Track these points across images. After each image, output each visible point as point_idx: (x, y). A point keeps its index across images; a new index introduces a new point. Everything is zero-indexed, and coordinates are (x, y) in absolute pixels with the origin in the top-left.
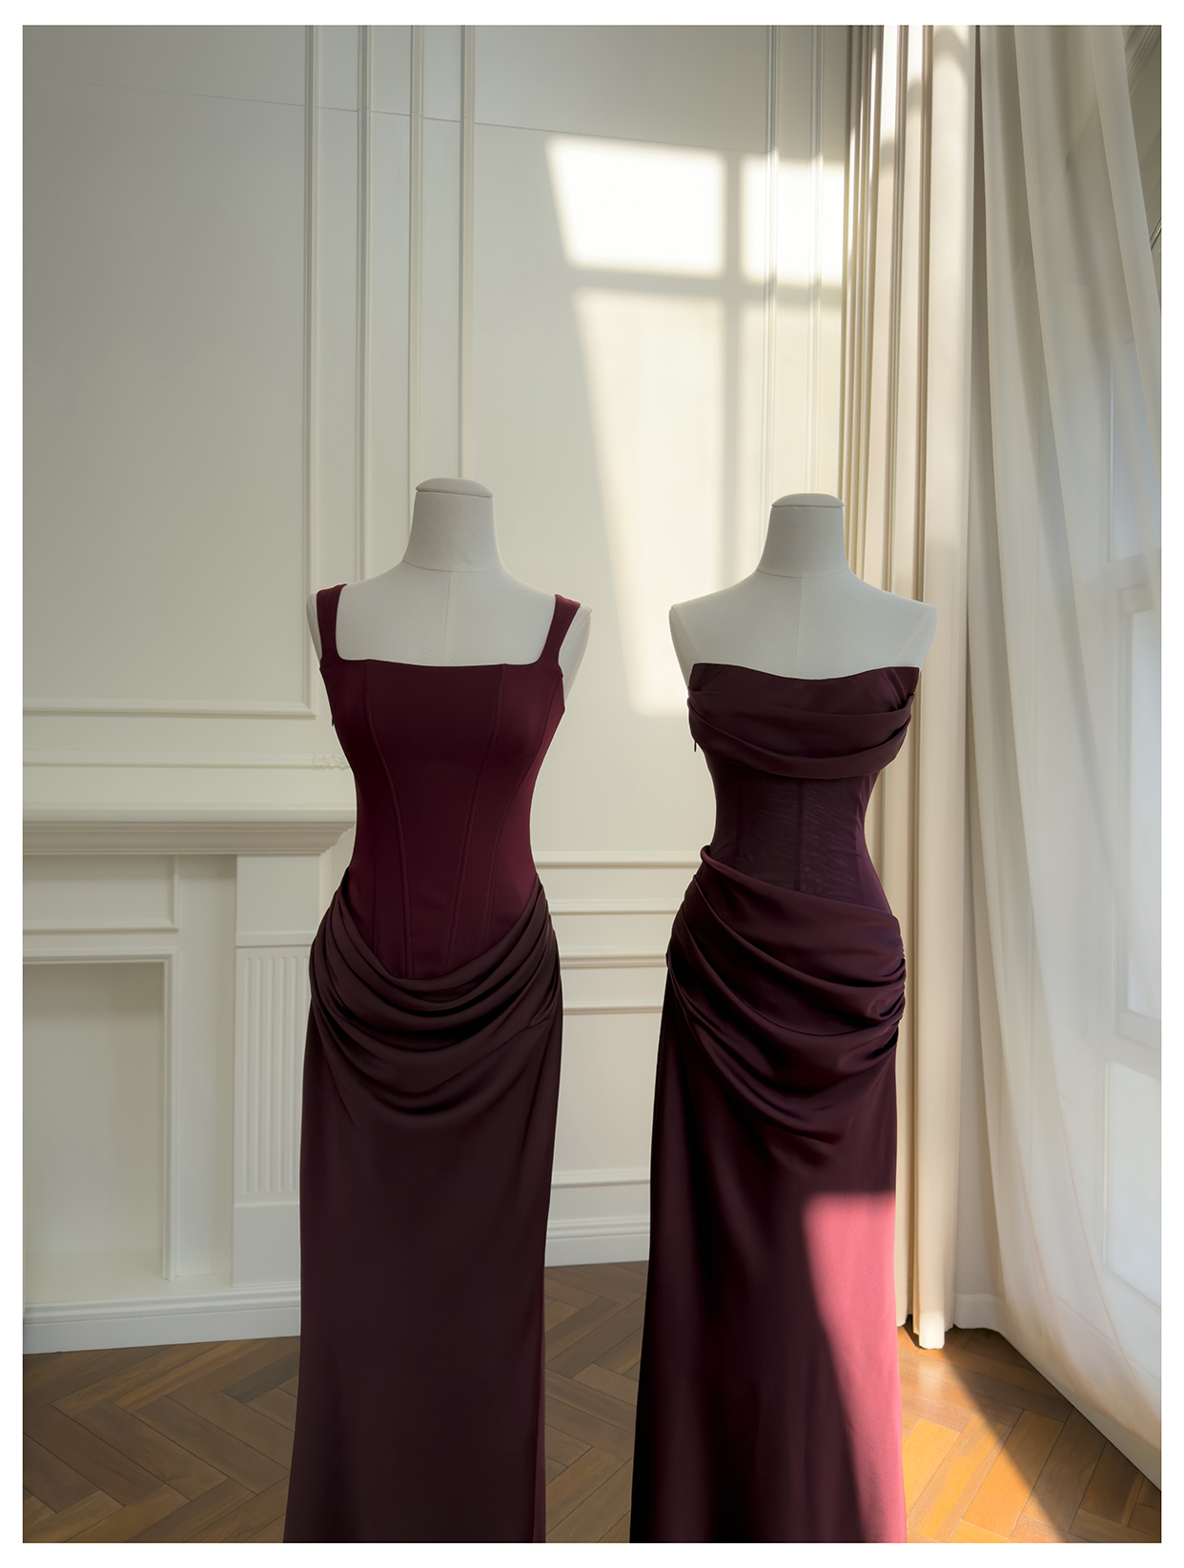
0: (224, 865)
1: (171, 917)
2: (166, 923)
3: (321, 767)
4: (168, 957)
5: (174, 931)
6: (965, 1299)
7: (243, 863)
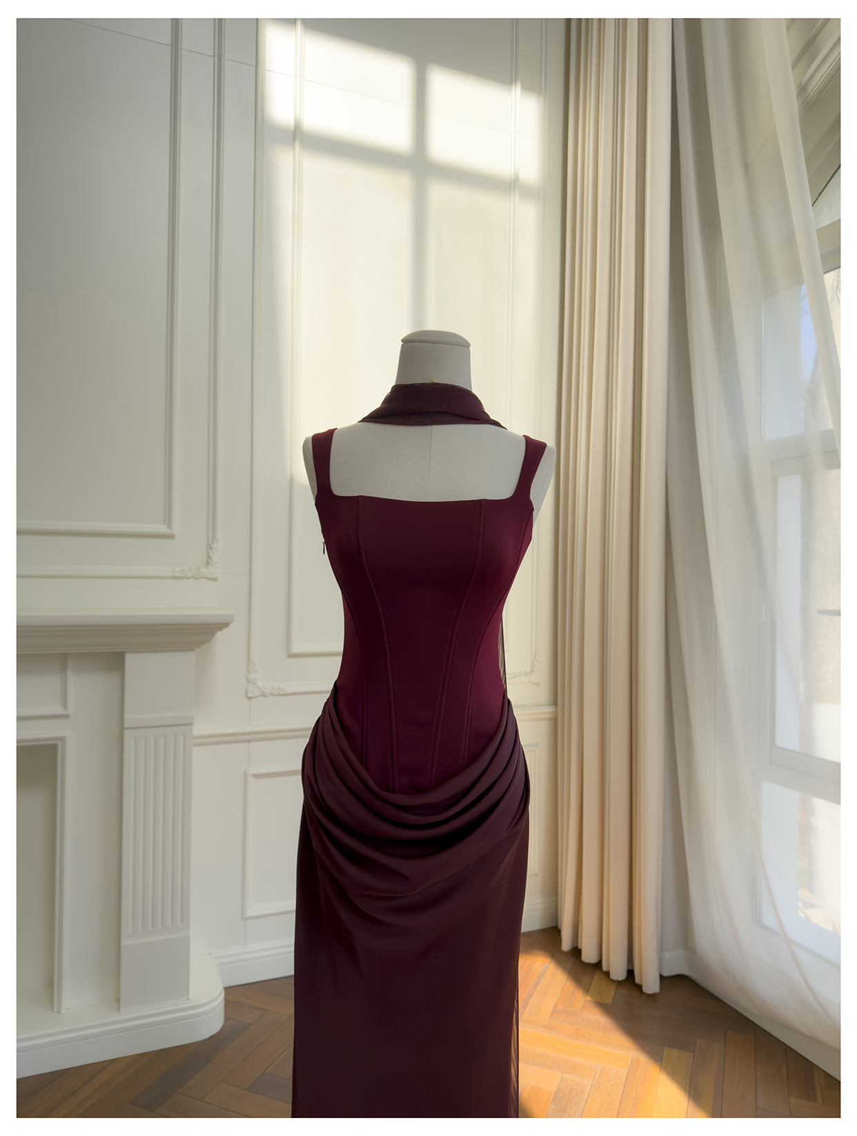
0: (114, 662)
1: (65, 705)
2: (60, 711)
3: (181, 578)
4: (62, 739)
5: (66, 716)
6: (667, 955)
7: (130, 660)
